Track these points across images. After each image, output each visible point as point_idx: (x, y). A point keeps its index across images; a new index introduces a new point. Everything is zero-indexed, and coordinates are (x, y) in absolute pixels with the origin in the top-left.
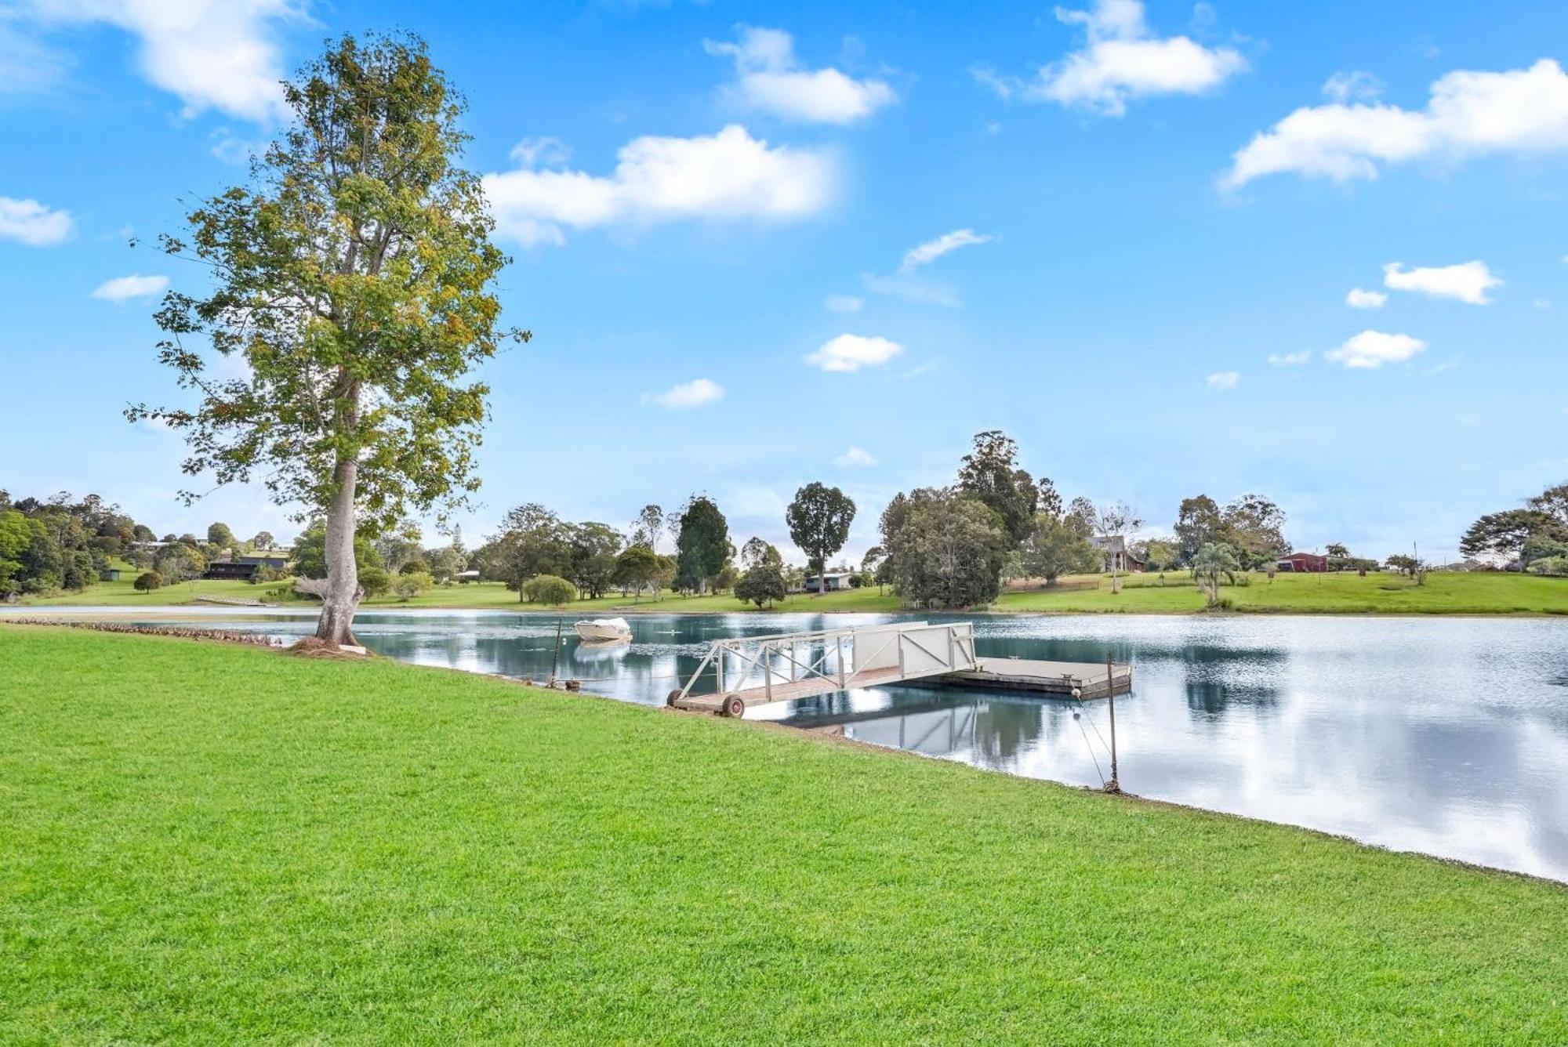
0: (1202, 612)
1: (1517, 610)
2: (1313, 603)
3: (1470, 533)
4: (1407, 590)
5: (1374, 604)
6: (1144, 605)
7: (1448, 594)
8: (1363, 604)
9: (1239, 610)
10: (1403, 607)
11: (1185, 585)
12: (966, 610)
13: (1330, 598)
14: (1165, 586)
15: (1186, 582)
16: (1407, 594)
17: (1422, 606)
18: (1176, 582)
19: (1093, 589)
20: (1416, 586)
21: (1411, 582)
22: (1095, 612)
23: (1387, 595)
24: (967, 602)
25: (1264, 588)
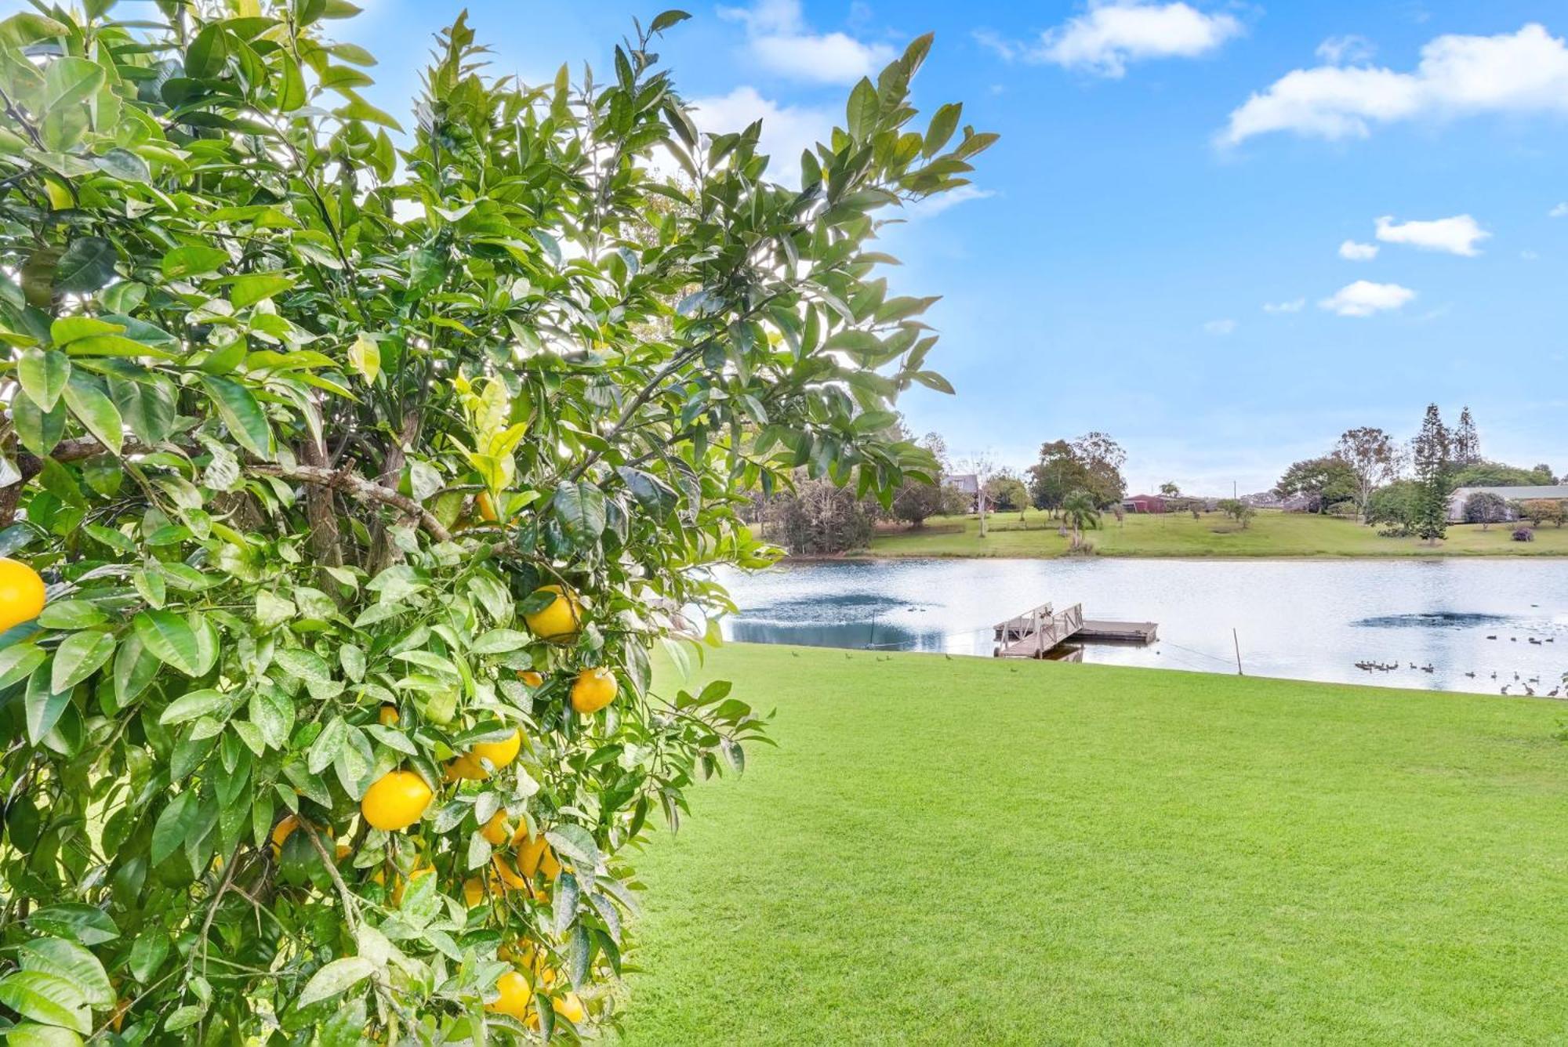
0: (1065, 555)
1: (1319, 552)
2: (1161, 546)
3: (1284, 478)
4: (1235, 534)
5: (1209, 548)
6: (1012, 550)
7: (1267, 537)
8: (1200, 547)
9: (1098, 554)
10: (1233, 550)
11: (1045, 528)
12: (841, 556)
13: (1173, 541)
14: (1028, 529)
15: (1048, 525)
16: (1235, 537)
17: (1249, 549)
18: (1038, 526)
19: (960, 532)
20: (1242, 529)
21: (1237, 525)
22: (968, 557)
23: (1220, 538)
24: (842, 547)
25: (1117, 531)
